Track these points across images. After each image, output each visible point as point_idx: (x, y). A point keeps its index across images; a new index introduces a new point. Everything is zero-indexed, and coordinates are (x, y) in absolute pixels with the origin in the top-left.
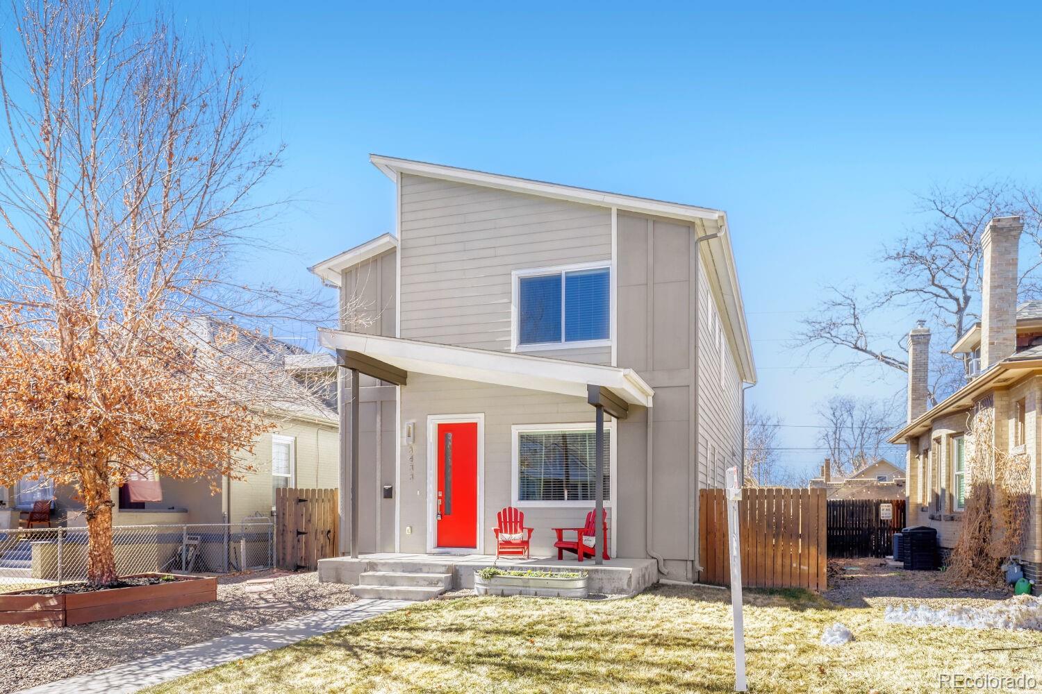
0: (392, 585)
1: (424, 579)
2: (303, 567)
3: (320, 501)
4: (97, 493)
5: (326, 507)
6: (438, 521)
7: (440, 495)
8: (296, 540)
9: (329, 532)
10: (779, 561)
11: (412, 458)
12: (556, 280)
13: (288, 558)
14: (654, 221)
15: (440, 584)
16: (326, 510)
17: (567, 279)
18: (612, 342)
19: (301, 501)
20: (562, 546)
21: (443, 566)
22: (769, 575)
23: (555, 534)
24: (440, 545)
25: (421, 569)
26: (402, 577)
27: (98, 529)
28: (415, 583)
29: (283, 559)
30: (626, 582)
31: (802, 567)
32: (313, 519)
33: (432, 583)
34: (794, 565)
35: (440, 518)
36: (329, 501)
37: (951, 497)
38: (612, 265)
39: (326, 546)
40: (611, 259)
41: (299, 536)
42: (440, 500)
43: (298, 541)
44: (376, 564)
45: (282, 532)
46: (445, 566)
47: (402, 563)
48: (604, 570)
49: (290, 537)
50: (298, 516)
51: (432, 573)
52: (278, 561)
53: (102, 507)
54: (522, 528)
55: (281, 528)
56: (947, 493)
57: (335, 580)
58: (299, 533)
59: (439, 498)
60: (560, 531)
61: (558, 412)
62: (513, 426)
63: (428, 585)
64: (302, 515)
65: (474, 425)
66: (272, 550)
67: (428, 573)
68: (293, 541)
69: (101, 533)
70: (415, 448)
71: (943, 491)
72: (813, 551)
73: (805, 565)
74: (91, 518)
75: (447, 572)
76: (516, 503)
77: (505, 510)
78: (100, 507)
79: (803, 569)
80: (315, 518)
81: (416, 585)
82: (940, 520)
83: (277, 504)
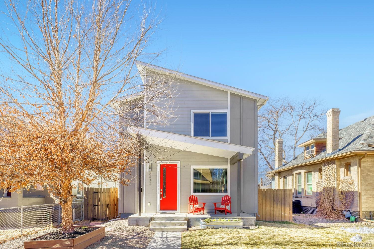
0: (165, 226)
1: (179, 223)
2: (96, 219)
3: (104, 193)
4: (68, 191)
5: (106, 195)
6: (160, 200)
7: (161, 191)
8: (93, 208)
9: (108, 205)
10: (278, 213)
11: (150, 177)
12: (207, 115)
13: (89, 215)
14: (243, 98)
15: (185, 225)
16: (107, 196)
17: (212, 115)
18: (228, 138)
19: (95, 193)
20: (216, 209)
21: (183, 218)
22: (275, 217)
23: (214, 205)
24: (161, 209)
25: (174, 220)
26: (169, 223)
27: (68, 208)
28: (175, 225)
29: (87, 216)
30: (254, 222)
31: (285, 214)
32: (101, 200)
33: (181, 225)
34: (283, 214)
35: (161, 199)
36: (108, 193)
37: (305, 191)
38: (228, 111)
39: (107, 210)
40: (228, 109)
41: (94, 207)
42: (161, 193)
43: (94, 209)
44: (154, 218)
45: (87, 205)
46: (184, 218)
47: (165, 217)
48: (246, 218)
49: (90, 208)
50: (94, 199)
51: (179, 221)
52: (85, 217)
53: (70, 198)
54: (197, 203)
55: (86, 203)
56: (304, 190)
57: (136, 225)
58: (95, 205)
59: (161, 192)
60: (215, 204)
61: (208, 161)
62: (191, 166)
63: (180, 226)
64: (96, 198)
65: (176, 165)
66: (82, 213)
67: (177, 221)
68: (92, 208)
69: (69, 209)
70: (151, 173)
71: (303, 189)
72: (288, 209)
73: (286, 214)
74: (64, 203)
75: (185, 220)
76: (192, 194)
77: (191, 196)
78: (69, 198)
79: (285, 215)
80: (102, 199)
81: (175, 226)
82: (301, 198)
83: (85, 194)
